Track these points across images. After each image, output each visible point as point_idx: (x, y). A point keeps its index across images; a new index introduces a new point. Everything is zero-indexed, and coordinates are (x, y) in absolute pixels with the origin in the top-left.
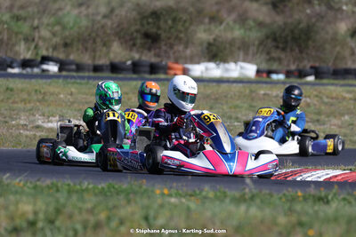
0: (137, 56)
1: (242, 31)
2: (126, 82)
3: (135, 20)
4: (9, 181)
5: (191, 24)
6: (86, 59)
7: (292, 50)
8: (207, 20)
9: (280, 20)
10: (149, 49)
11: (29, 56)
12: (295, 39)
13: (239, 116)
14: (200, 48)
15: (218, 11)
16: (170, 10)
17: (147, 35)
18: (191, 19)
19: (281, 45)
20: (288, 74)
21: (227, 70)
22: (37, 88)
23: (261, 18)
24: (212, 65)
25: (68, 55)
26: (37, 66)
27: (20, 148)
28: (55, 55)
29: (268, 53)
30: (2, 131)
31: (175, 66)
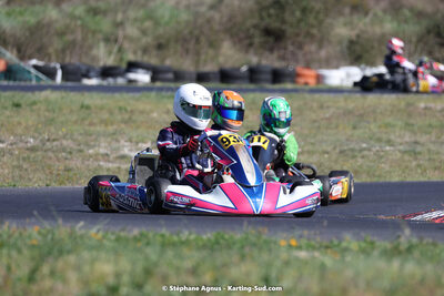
0: (254, 60)
1: (395, 24)
4: (83, 231)
5: (327, 15)
6: (187, 65)
8: (347, 10)
10: (271, 50)
11: (110, 61)
13: (392, 137)
14: (338, 48)
17: (268, 32)
22: (122, 104)
23: (420, 6)
24: (355, 70)
25: (163, 60)
26: (122, 74)
28: (145, 59)
30: (75, 163)
31: (306, 72)
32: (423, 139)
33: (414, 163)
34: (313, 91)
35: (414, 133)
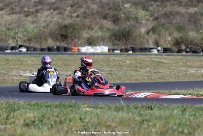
0: (58, 44)
1: (102, 33)
2: (55, 55)
3: (57, 29)
4: (17, 102)
5: (80, 30)
6: (38, 46)
7: (122, 41)
8: (87, 29)
9: (116, 28)
10: (64, 41)
11: (14, 45)
12: (124, 36)
13: (104, 69)
14: (84, 40)
15: (91, 24)
16: (71, 25)
17: (62, 36)
18: (81, 28)
19: (118, 39)
20: (121, 50)
21: (96, 49)
22: (19, 58)
23: (109, 27)
24: (89, 47)
25: (30, 44)
26: (17, 49)
27: (14, 85)
28: (25, 44)
29: (113, 42)
30: (6, 78)
31: (75, 48)
32: (113, 69)
33: (111, 77)
34: (77, 54)
35: (110, 68)
